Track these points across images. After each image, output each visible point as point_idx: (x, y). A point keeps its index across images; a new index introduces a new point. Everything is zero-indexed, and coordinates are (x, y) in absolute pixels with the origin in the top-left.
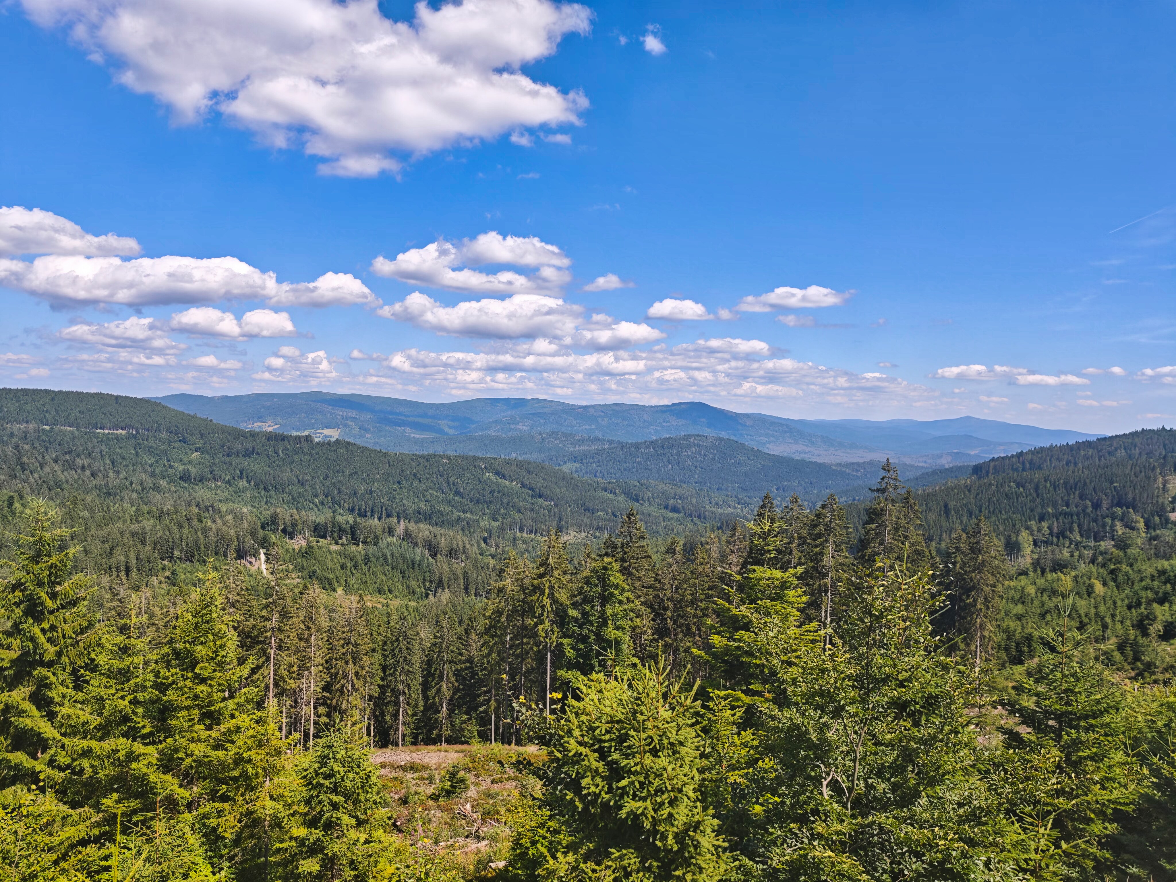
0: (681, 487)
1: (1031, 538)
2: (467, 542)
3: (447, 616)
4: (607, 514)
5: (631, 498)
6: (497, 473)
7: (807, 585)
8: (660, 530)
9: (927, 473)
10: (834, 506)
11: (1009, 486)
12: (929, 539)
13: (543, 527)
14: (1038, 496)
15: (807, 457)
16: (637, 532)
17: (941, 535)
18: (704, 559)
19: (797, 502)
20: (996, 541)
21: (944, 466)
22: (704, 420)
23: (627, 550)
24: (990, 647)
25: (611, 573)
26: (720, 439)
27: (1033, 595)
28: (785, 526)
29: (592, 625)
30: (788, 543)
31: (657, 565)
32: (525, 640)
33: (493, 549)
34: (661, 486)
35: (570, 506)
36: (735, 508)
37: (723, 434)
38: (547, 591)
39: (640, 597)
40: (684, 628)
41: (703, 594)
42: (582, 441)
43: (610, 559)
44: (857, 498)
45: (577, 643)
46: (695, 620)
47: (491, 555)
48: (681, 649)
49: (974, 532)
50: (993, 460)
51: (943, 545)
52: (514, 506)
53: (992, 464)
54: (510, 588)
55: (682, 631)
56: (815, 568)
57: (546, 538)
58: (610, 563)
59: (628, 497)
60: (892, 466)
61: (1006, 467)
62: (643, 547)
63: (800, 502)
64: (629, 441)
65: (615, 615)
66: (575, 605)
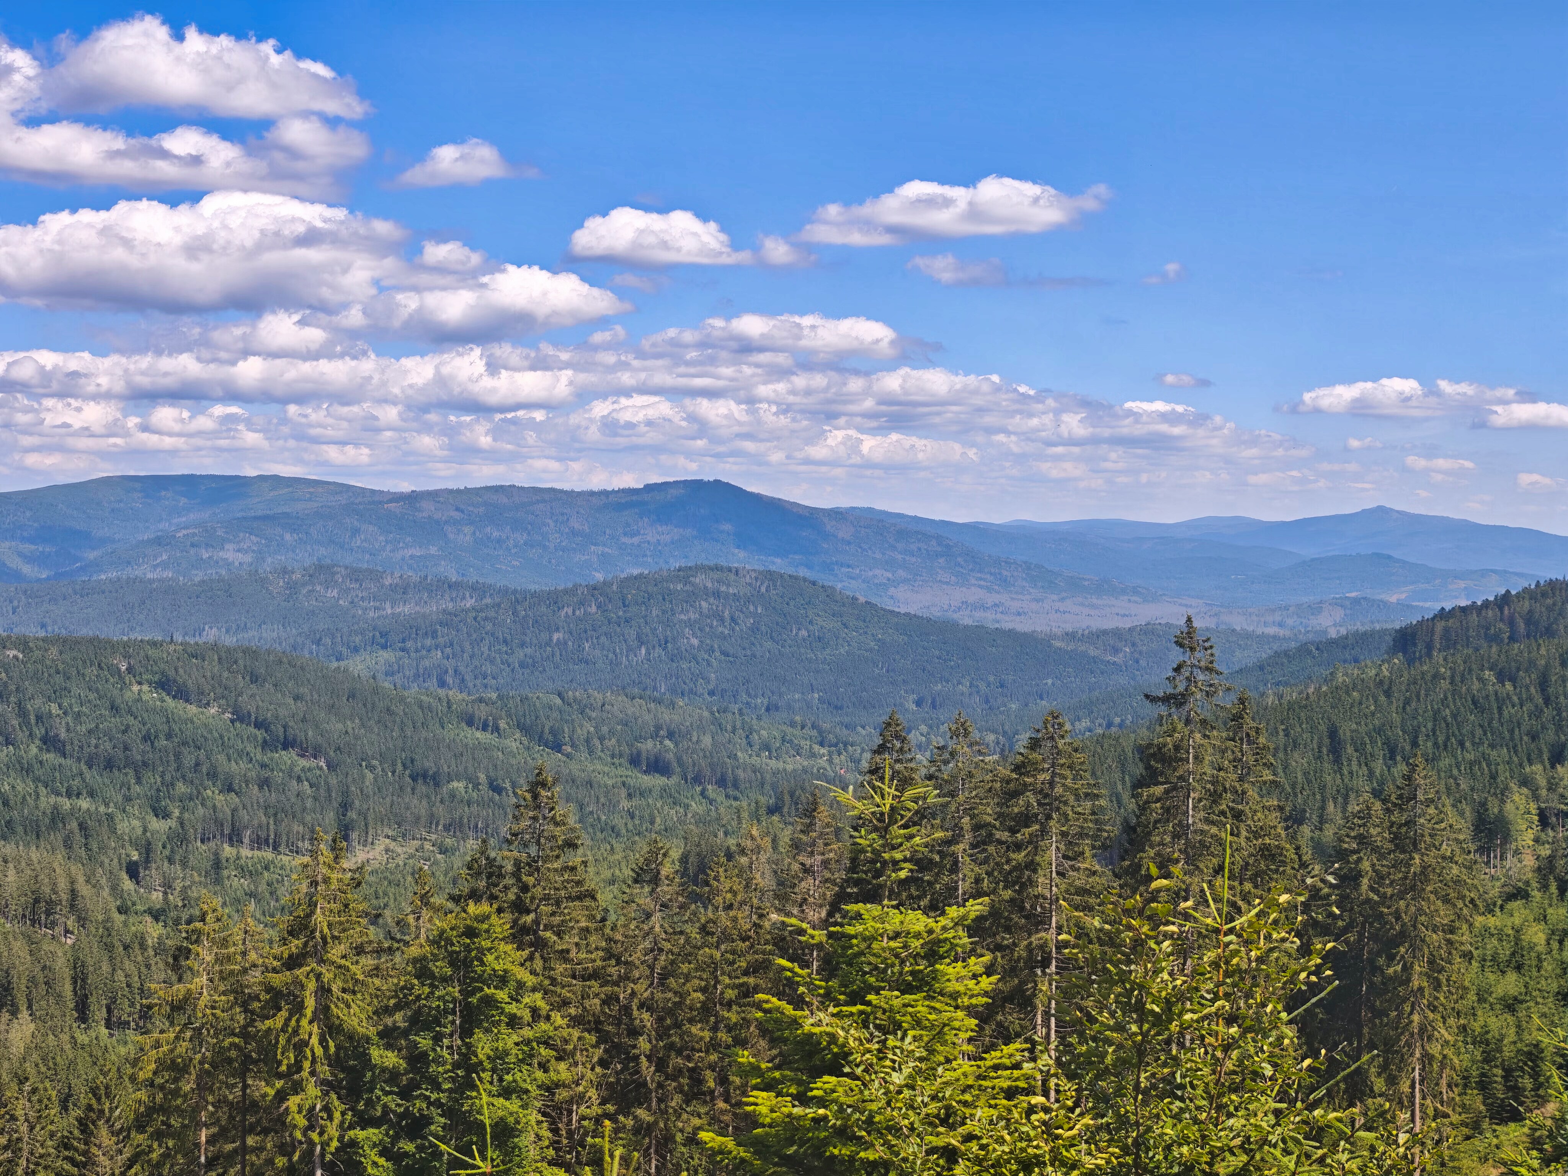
0: (672, 705)
1: (1533, 807)
2: (81, 879)
3: (27, 1087)
4: (476, 786)
5: (542, 741)
6: (164, 685)
7: (998, 948)
8: (618, 821)
9: (1286, 653)
10: (1061, 743)
11: (1480, 679)
12: (1295, 819)
13: (297, 828)
14: (1547, 701)
15: (989, 619)
16: (557, 831)
17: (1323, 808)
18: (735, 894)
19: (966, 734)
20: (1452, 817)
21: (1325, 632)
22: (727, 527)
23: (531, 880)
24: (1444, 1082)
25: (486, 944)
26: (770, 576)
27: (1541, 948)
28: (933, 798)
29: (437, 1087)
30: (949, 842)
31: (612, 917)
32: (250, 1141)
33: (157, 897)
34: (619, 705)
35: (372, 768)
36: (813, 755)
37: (778, 565)
38: (310, 1003)
39: (566, 1003)
40: (684, 1081)
41: (733, 987)
42: (403, 590)
43: (485, 908)
44: (1117, 720)
45: (395, 1139)
46: (713, 1057)
47: (149, 911)
48: (679, 1137)
49: (1400, 797)
50: (1443, 615)
51: (1329, 832)
52: (213, 775)
53: (1440, 626)
54: (205, 999)
55: (680, 1090)
56: (1016, 904)
57: (306, 859)
58: (485, 918)
59: (531, 739)
60: (1199, 637)
61: (1471, 633)
62: (573, 869)
63: (975, 735)
64: (533, 587)
65: (500, 1055)
66: (389, 1037)
